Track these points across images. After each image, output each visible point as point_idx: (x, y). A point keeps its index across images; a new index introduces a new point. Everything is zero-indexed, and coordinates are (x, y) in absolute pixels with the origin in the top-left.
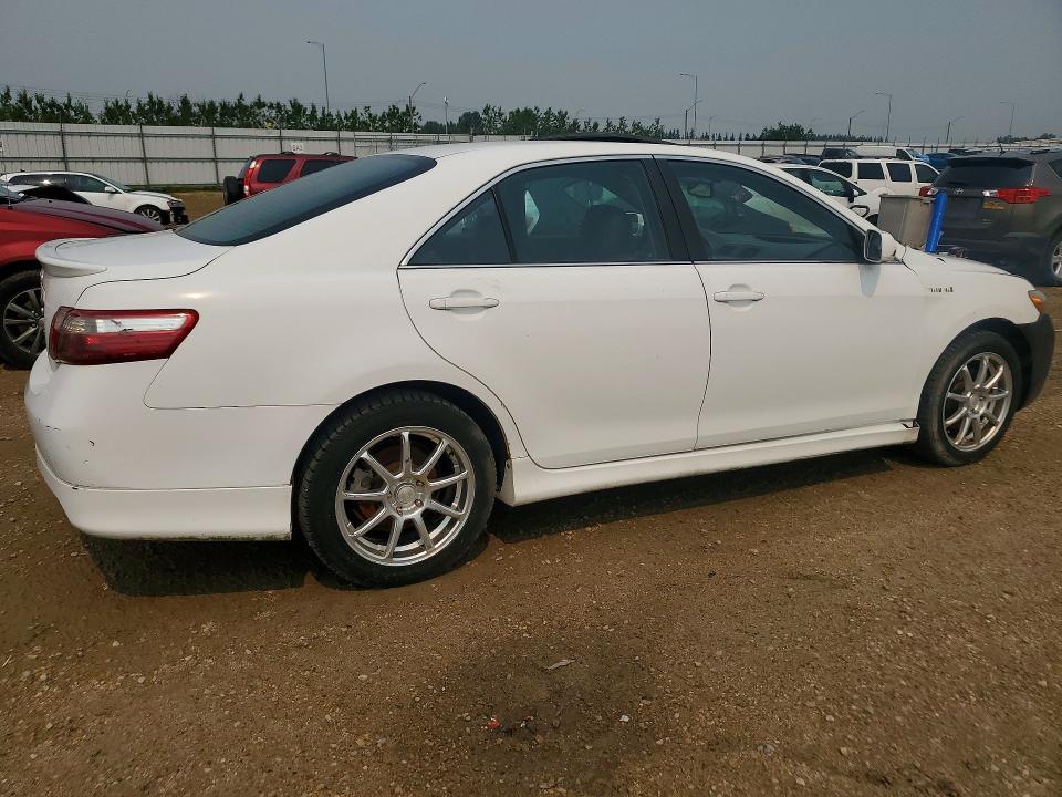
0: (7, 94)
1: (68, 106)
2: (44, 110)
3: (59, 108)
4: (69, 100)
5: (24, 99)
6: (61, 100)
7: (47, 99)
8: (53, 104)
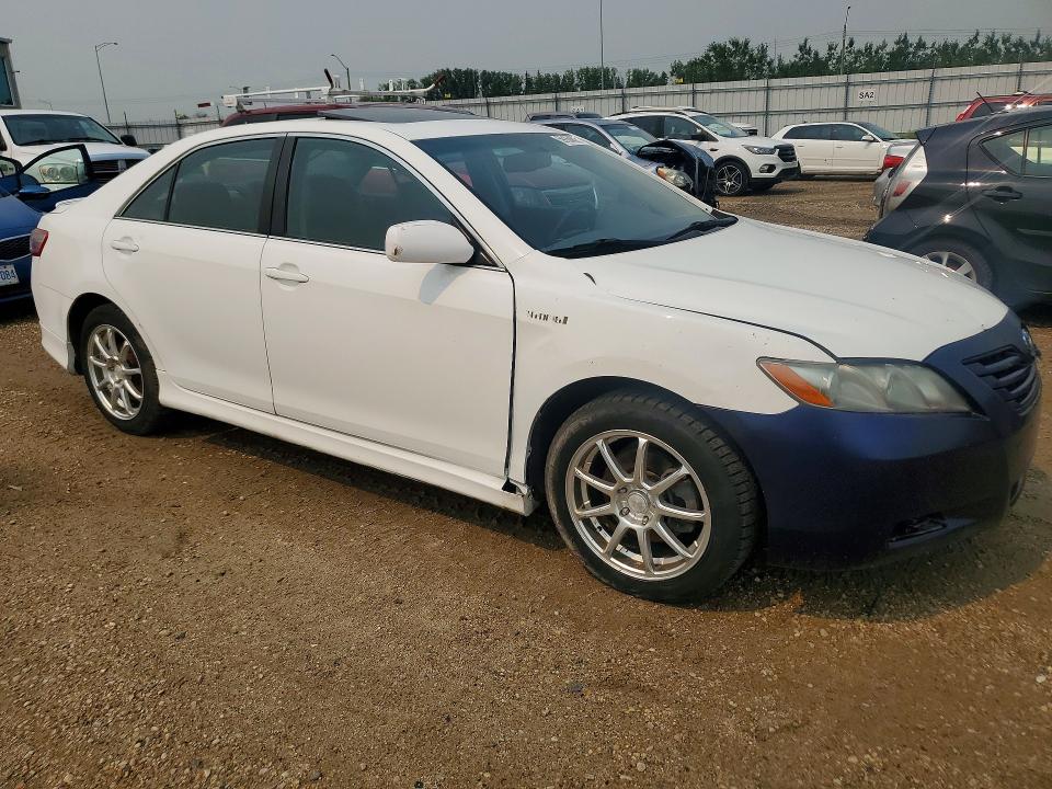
0: (976, 38)
1: (1034, 44)
2: (1008, 49)
3: (1026, 47)
4: (1038, 36)
5: (991, 42)
6: (1029, 38)
7: (1014, 39)
8: (1020, 43)
